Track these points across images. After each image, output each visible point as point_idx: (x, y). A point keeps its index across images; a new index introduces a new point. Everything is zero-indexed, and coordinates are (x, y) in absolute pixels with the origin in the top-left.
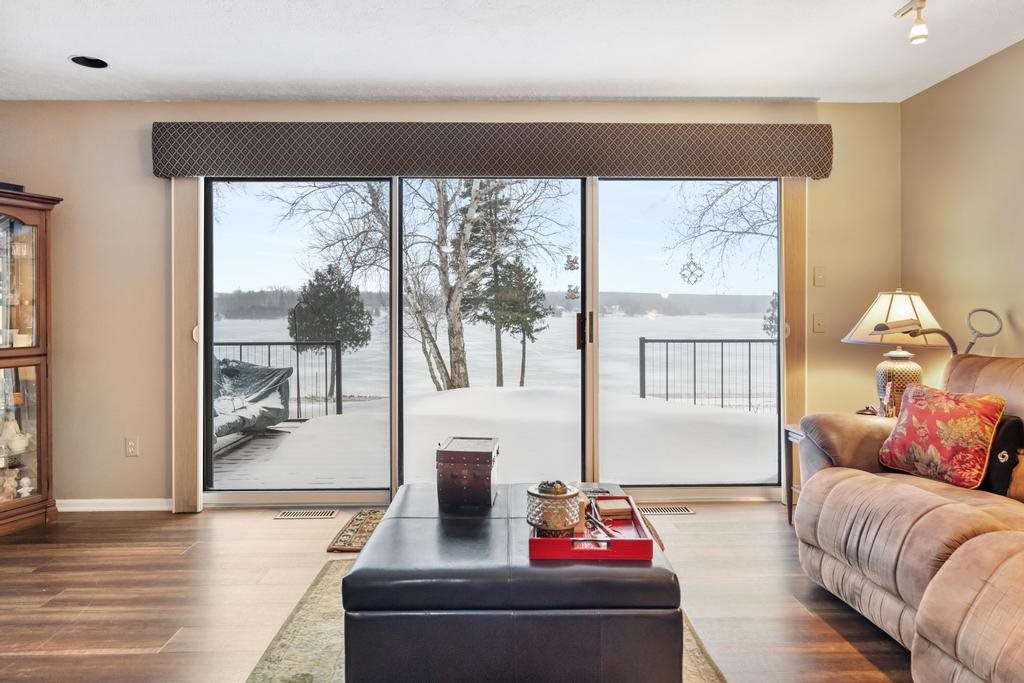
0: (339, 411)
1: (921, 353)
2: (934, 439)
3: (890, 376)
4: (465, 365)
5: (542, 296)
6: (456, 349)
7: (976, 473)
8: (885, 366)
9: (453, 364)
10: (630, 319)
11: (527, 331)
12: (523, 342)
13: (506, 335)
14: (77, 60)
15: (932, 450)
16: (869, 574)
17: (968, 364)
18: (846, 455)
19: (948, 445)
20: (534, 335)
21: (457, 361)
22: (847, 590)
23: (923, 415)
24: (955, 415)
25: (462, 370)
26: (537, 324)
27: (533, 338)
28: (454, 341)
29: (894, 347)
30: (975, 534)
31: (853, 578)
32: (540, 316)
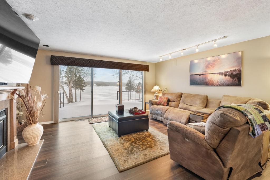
0: (63, 106)
1: (158, 92)
2: (162, 101)
3: (156, 95)
4: (72, 97)
5: (85, 83)
6: (71, 94)
7: (166, 104)
8: (155, 94)
9: (70, 97)
10: (97, 87)
11: (82, 89)
12: (81, 92)
13: (77, 90)
14: (43, 45)
15: (162, 102)
16: (158, 115)
17: (164, 94)
18: (154, 104)
19: (164, 102)
20: (83, 90)
21: (71, 96)
22: (156, 117)
23: (161, 99)
24: (164, 99)
25: (72, 98)
26: (84, 88)
27: (83, 91)
28: (70, 92)
29: (156, 92)
30: (168, 109)
31: (156, 116)
32: (84, 87)
